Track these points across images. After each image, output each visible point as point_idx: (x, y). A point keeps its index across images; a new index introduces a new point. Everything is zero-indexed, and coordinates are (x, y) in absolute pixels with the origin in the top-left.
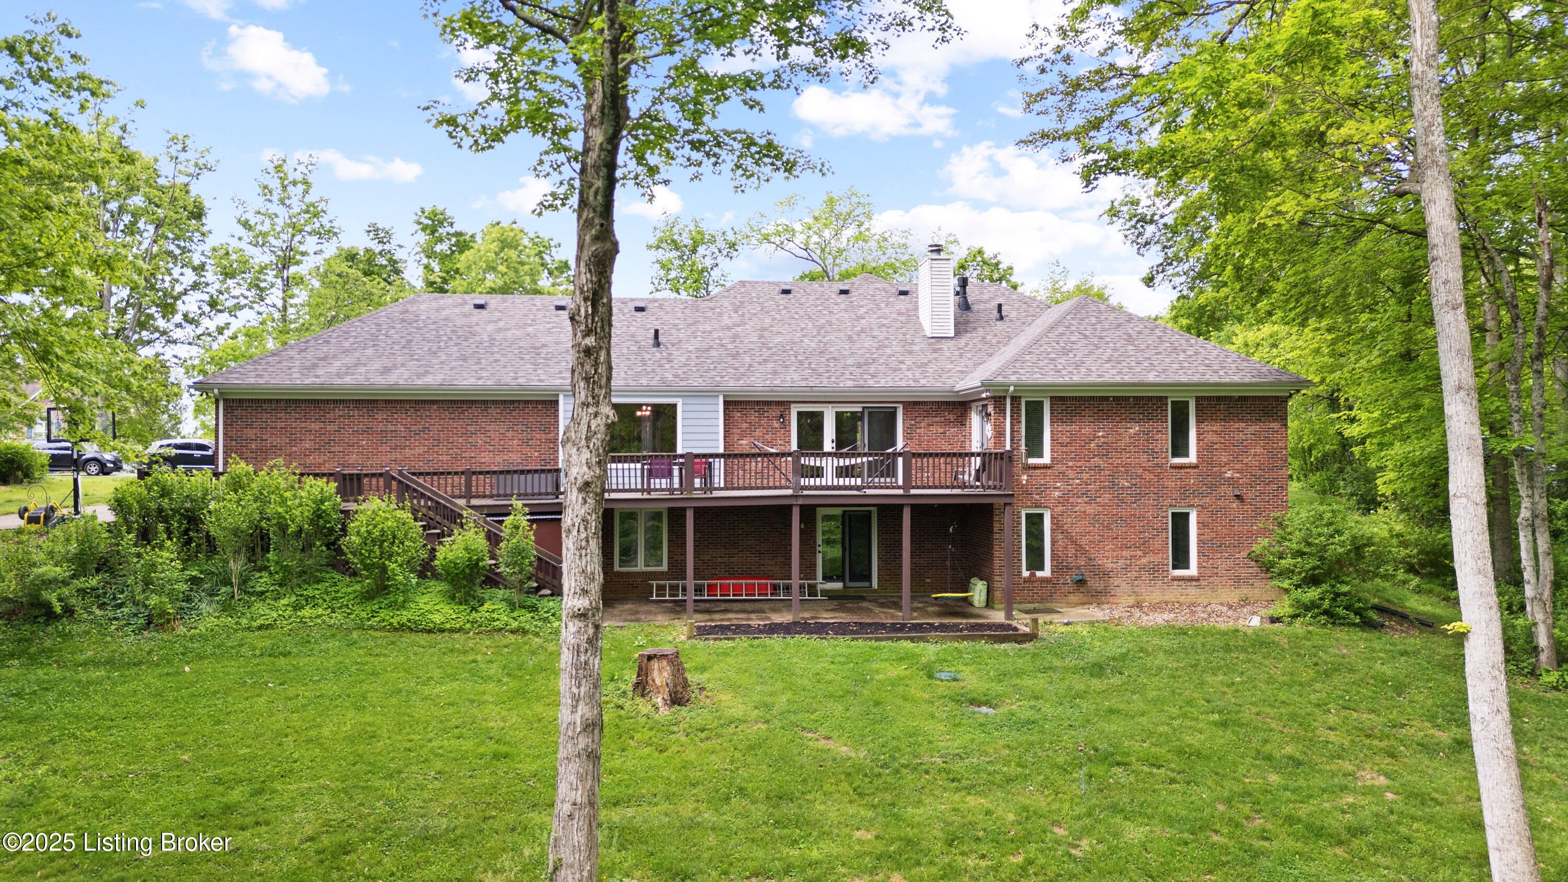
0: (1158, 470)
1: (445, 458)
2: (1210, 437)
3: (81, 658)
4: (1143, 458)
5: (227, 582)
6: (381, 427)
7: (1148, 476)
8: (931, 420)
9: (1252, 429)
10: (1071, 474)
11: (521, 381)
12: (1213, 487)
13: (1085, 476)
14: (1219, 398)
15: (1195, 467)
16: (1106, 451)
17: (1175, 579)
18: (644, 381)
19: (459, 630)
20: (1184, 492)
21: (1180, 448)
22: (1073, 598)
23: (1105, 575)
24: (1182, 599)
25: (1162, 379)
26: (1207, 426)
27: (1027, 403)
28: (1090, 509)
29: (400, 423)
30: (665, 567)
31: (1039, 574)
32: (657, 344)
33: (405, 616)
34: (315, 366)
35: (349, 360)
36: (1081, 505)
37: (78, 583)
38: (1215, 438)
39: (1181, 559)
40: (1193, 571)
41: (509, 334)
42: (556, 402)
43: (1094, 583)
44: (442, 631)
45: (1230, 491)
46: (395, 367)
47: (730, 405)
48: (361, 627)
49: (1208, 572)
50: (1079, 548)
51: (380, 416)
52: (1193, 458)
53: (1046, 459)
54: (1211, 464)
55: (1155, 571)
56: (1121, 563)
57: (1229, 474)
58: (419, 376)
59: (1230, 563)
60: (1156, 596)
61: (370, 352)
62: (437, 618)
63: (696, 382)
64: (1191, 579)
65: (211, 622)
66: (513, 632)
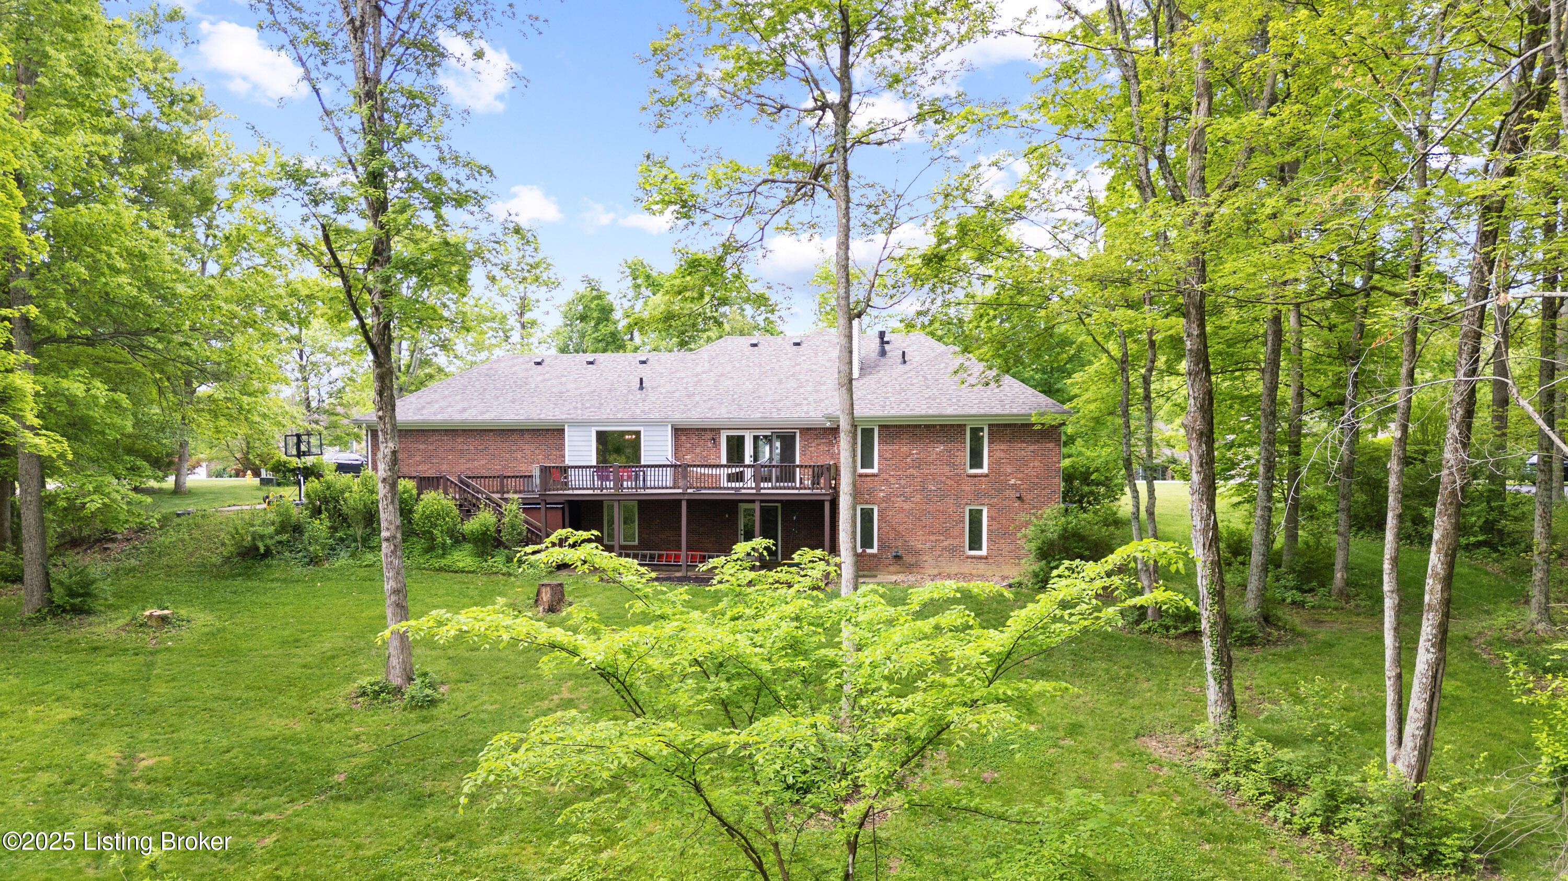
0: (958, 479)
1: (498, 467)
2: (999, 454)
3: (272, 577)
4: (946, 470)
5: (355, 541)
6: (460, 447)
7: (949, 482)
8: (819, 441)
9: (1031, 448)
10: (892, 480)
11: (542, 416)
12: (1000, 491)
13: (903, 482)
14: (1006, 425)
15: (986, 476)
16: (918, 464)
17: (968, 557)
18: (619, 416)
19: (473, 572)
20: (978, 495)
21: (976, 461)
22: (891, 568)
23: (917, 553)
24: (974, 572)
25: (960, 412)
26: (996, 446)
27: (863, 430)
28: (906, 506)
29: (471, 445)
30: (636, 543)
31: (869, 551)
32: (641, 388)
33: (443, 562)
34: (423, 407)
35: (443, 403)
36: (899, 502)
37: (278, 538)
38: (1002, 455)
39: (975, 543)
40: (984, 552)
41: (549, 383)
42: (563, 430)
43: (909, 559)
44: (463, 572)
45: (1014, 494)
46: (470, 408)
47: (678, 431)
48: (419, 568)
49: (995, 553)
50: (898, 533)
51: (460, 440)
52: (985, 470)
53: (875, 470)
54: (998, 473)
55: (954, 551)
56: (928, 545)
57: (1012, 482)
58: (482, 413)
59: (1012, 547)
60: (954, 569)
61: (458, 397)
62: (461, 565)
63: (655, 415)
64: (981, 558)
65: (344, 562)
66: (504, 574)
